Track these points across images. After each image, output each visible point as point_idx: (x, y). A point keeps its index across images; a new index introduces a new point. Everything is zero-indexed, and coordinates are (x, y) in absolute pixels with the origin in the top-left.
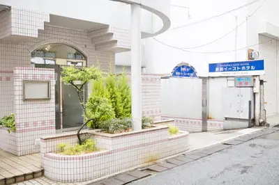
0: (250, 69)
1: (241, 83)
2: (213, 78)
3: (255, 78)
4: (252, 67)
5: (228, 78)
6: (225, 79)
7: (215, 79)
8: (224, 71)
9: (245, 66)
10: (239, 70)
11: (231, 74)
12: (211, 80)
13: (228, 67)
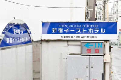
0: (99, 33)
1: (89, 51)
2: (48, 41)
3: (105, 43)
4: (102, 30)
5: (70, 43)
6: (66, 44)
7: (50, 44)
8: (64, 33)
9: (94, 28)
10: (85, 33)
11: (74, 37)
12: (44, 45)
13: (70, 29)
